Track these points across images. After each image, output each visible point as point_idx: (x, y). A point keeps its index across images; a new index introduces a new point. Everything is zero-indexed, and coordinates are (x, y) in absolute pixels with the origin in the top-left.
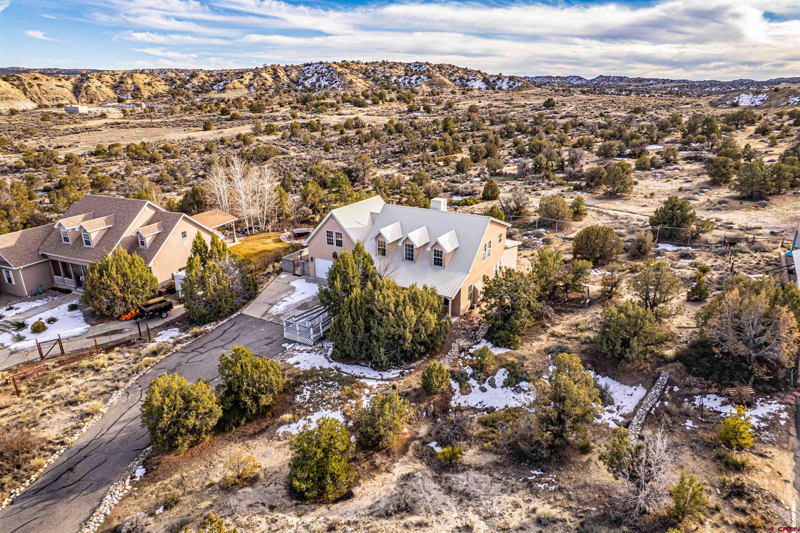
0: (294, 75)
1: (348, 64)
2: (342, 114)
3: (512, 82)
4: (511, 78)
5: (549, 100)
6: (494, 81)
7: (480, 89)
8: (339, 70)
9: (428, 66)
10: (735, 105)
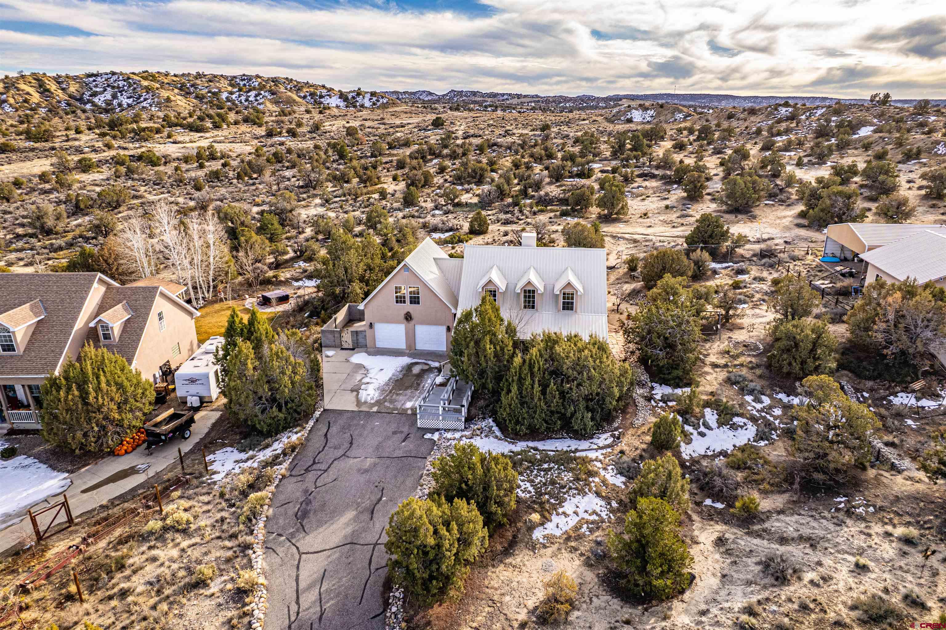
0: (73, 88)
1: (153, 76)
2: (179, 142)
3: (374, 99)
4: (373, 94)
5: (437, 118)
6: (353, 97)
7: (338, 107)
8: (145, 83)
9: (259, 80)
10: (630, 121)
